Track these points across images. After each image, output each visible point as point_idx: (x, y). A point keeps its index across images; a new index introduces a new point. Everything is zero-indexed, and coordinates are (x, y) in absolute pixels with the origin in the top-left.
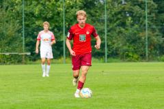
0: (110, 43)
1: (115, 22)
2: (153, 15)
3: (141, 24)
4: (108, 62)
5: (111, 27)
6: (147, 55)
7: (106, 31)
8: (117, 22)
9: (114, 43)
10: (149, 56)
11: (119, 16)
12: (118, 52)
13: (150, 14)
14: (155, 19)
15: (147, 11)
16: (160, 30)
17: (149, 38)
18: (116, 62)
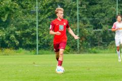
0: (41, 35)
1: (46, 14)
2: (84, 7)
3: (72, 15)
4: (39, 54)
5: (42, 18)
6: (78, 46)
7: (37, 23)
8: (48, 14)
9: (45, 35)
10: (80, 48)
11: (50, 8)
12: (49, 44)
13: (81, 5)
14: (86, 10)
15: (78, 3)
16: (91, 22)
17: (80, 30)
18: (47, 54)
